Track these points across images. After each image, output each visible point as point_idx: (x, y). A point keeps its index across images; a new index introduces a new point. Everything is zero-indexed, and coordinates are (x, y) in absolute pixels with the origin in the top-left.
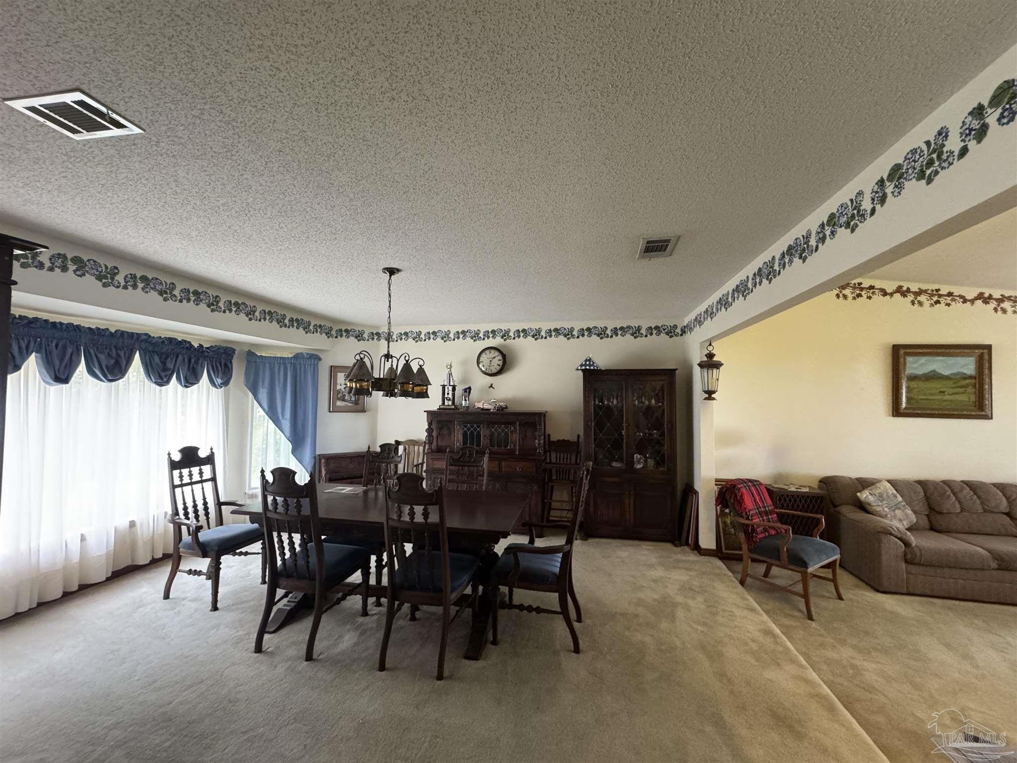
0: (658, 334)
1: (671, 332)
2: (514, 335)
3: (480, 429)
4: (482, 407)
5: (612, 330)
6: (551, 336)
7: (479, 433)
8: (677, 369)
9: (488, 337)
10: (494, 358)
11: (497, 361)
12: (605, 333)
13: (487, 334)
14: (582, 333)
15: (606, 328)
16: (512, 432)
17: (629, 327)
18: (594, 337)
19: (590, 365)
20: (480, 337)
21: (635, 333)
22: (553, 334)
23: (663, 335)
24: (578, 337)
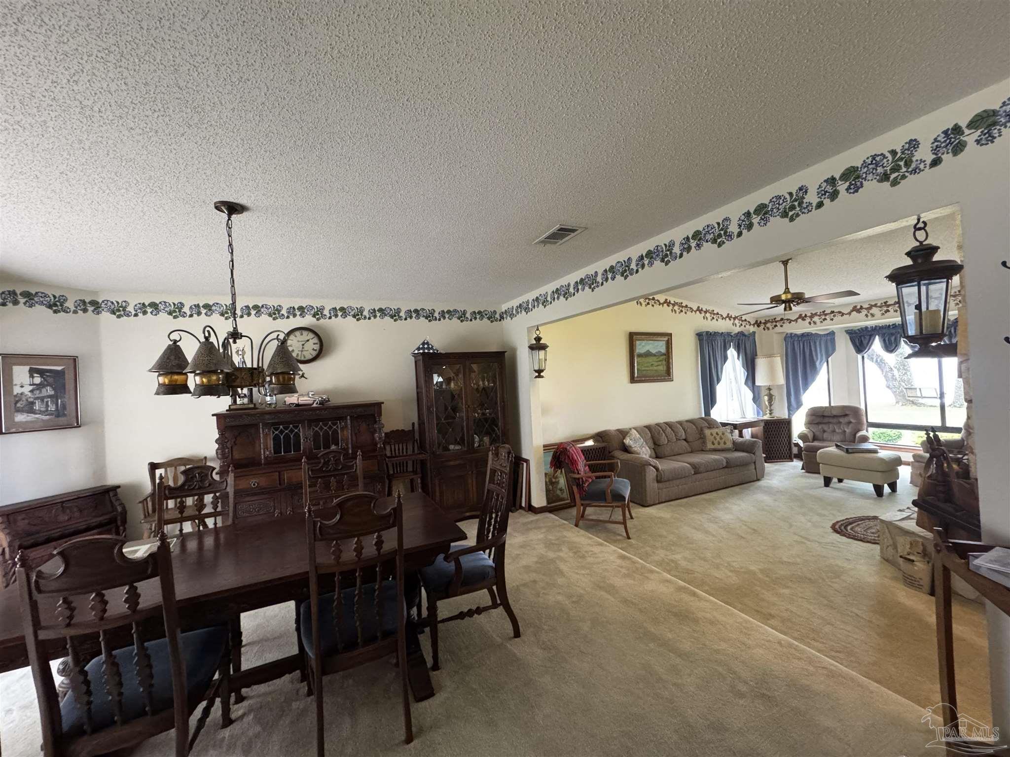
0: (482, 318)
1: (492, 317)
2: (330, 313)
3: (299, 430)
4: (296, 402)
5: (439, 313)
6: (375, 317)
7: (297, 436)
8: (506, 352)
9: (295, 316)
10: (308, 341)
11: (311, 347)
12: (433, 316)
13: (292, 312)
14: (409, 315)
15: (434, 311)
16: (342, 429)
17: (455, 311)
18: (422, 319)
19: (428, 349)
20: (283, 315)
21: (462, 317)
22: (378, 314)
23: (485, 320)
24: (406, 319)
